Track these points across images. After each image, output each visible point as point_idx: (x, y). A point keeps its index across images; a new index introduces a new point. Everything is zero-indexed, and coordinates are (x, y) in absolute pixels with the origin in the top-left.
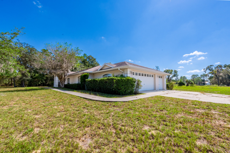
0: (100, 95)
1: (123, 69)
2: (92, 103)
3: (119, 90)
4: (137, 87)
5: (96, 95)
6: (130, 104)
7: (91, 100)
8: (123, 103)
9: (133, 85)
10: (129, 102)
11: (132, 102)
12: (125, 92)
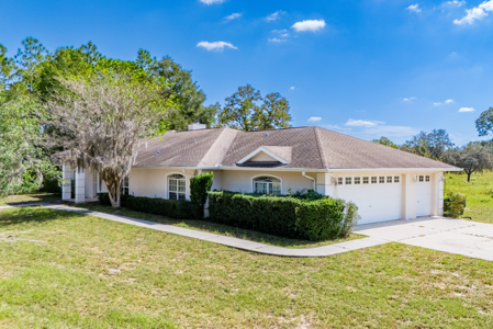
0: (266, 242)
1: (314, 175)
2: (265, 259)
3: (307, 229)
4: (346, 221)
5: (238, 235)
6: (331, 261)
7: (258, 253)
8: (320, 260)
9: (337, 218)
10: (328, 257)
11: (334, 257)
12: (320, 234)
